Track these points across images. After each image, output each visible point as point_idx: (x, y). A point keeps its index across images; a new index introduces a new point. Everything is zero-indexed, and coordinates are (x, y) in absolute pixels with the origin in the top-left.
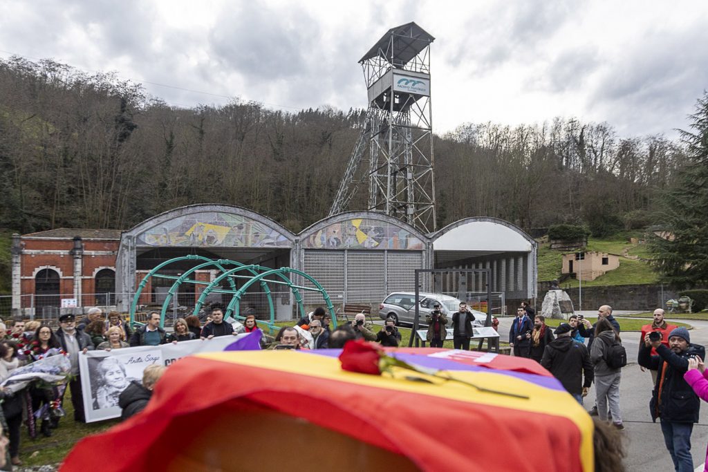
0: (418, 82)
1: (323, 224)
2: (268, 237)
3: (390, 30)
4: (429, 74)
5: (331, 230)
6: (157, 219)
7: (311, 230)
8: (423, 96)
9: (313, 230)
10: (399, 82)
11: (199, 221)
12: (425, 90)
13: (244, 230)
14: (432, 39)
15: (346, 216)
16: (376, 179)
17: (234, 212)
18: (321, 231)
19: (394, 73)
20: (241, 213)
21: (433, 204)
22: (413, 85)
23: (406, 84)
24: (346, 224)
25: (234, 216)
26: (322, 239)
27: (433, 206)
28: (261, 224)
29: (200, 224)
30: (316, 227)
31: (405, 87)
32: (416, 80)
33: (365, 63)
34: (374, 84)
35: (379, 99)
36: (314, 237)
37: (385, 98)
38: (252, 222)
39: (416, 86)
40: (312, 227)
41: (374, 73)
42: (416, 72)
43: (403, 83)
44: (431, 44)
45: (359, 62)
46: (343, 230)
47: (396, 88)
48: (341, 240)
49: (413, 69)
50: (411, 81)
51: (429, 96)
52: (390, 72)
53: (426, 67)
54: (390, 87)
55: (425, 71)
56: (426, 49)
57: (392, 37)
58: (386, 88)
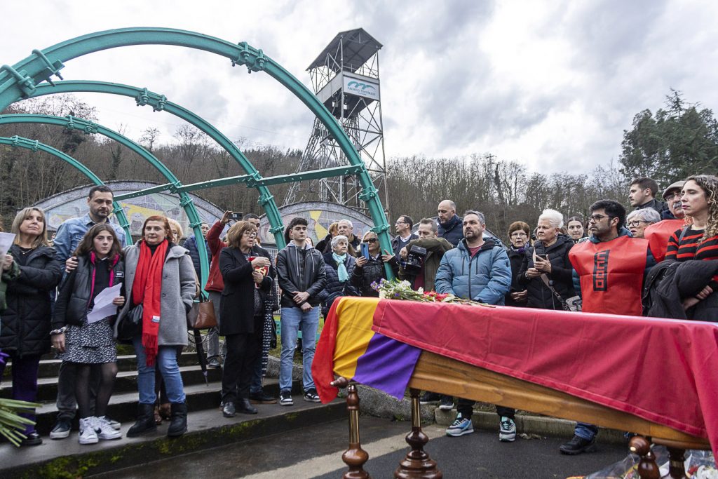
0: (368, 86)
3: (340, 34)
4: (378, 79)
8: (373, 100)
10: (349, 85)
12: (374, 94)
13: (179, 216)
14: (380, 46)
15: (303, 206)
16: (326, 184)
19: (344, 75)
22: (363, 88)
23: (356, 86)
28: (201, 210)
29: (124, 205)
31: (354, 90)
32: (365, 83)
33: (313, 70)
34: (322, 89)
37: (333, 103)
39: (366, 89)
41: (323, 78)
42: (364, 76)
43: (353, 86)
44: (379, 51)
45: (307, 70)
47: (346, 90)
49: (362, 73)
50: (361, 84)
51: (379, 101)
52: (340, 74)
53: (374, 72)
54: (340, 89)
55: (374, 77)
56: (373, 56)
57: (341, 40)
58: (335, 91)
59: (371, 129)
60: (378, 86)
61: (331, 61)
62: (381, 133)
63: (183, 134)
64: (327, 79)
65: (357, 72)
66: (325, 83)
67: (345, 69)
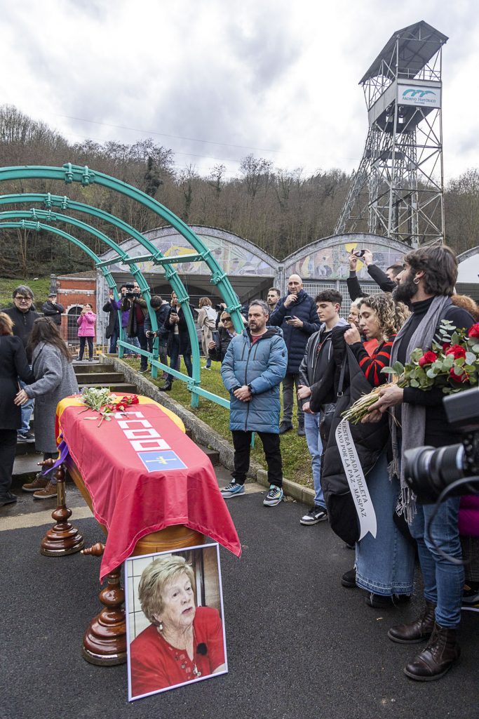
0: (427, 92)
1: (311, 249)
2: (248, 264)
3: (396, 34)
4: (441, 82)
5: (320, 255)
6: (131, 242)
7: (297, 256)
8: (432, 108)
9: (299, 256)
10: (404, 94)
11: (174, 244)
12: (435, 101)
13: (221, 255)
14: (445, 39)
15: (338, 239)
16: (376, 210)
17: (211, 234)
18: (308, 258)
19: (398, 84)
20: (219, 236)
21: (443, 236)
22: (421, 96)
23: (413, 95)
24: (338, 249)
25: (211, 238)
26: (310, 267)
27: (442, 238)
28: (241, 249)
29: (176, 247)
30: (303, 253)
31: (410, 99)
32: (425, 89)
33: (366, 83)
34: (375, 102)
35: (381, 120)
36: (301, 265)
37: (387, 118)
38: (230, 245)
39: (425, 97)
40: (299, 252)
41: (376, 90)
42: (424, 80)
43: (409, 95)
44: (444, 47)
45: (359, 83)
46: (335, 256)
47: (401, 101)
48: (332, 268)
49: (422, 78)
50: (419, 91)
51: (440, 108)
52: (395, 83)
53: (436, 73)
54: (394, 101)
55: (436, 79)
56: (437, 53)
57: (397, 41)
58: (388, 103)
59: (430, 143)
60: (439, 90)
61: (386, 69)
62: (440, 147)
63: (247, 166)
64: (380, 91)
65: (417, 77)
66: (378, 95)
67: (399, 76)
